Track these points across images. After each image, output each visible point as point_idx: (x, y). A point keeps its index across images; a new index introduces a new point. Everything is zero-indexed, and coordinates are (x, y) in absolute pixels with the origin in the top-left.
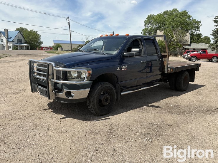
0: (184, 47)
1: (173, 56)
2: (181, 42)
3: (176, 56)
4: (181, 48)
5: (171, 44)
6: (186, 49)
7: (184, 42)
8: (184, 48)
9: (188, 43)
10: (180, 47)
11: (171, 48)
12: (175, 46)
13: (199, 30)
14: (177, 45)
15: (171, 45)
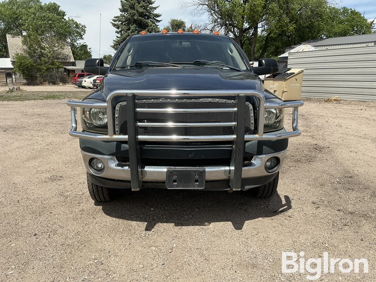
0: (66, 67)
1: (49, 83)
2: (59, 58)
3: (54, 83)
4: (60, 70)
5: (43, 62)
6: (69, 71)
7: (64, 59)
8: (65, 69)
9: (71, 61)
10: (58, 68)
11: (43, 69)
12: (50, 66)
13: (82, 39)
14: (53, 64)
15: (41, 65)
